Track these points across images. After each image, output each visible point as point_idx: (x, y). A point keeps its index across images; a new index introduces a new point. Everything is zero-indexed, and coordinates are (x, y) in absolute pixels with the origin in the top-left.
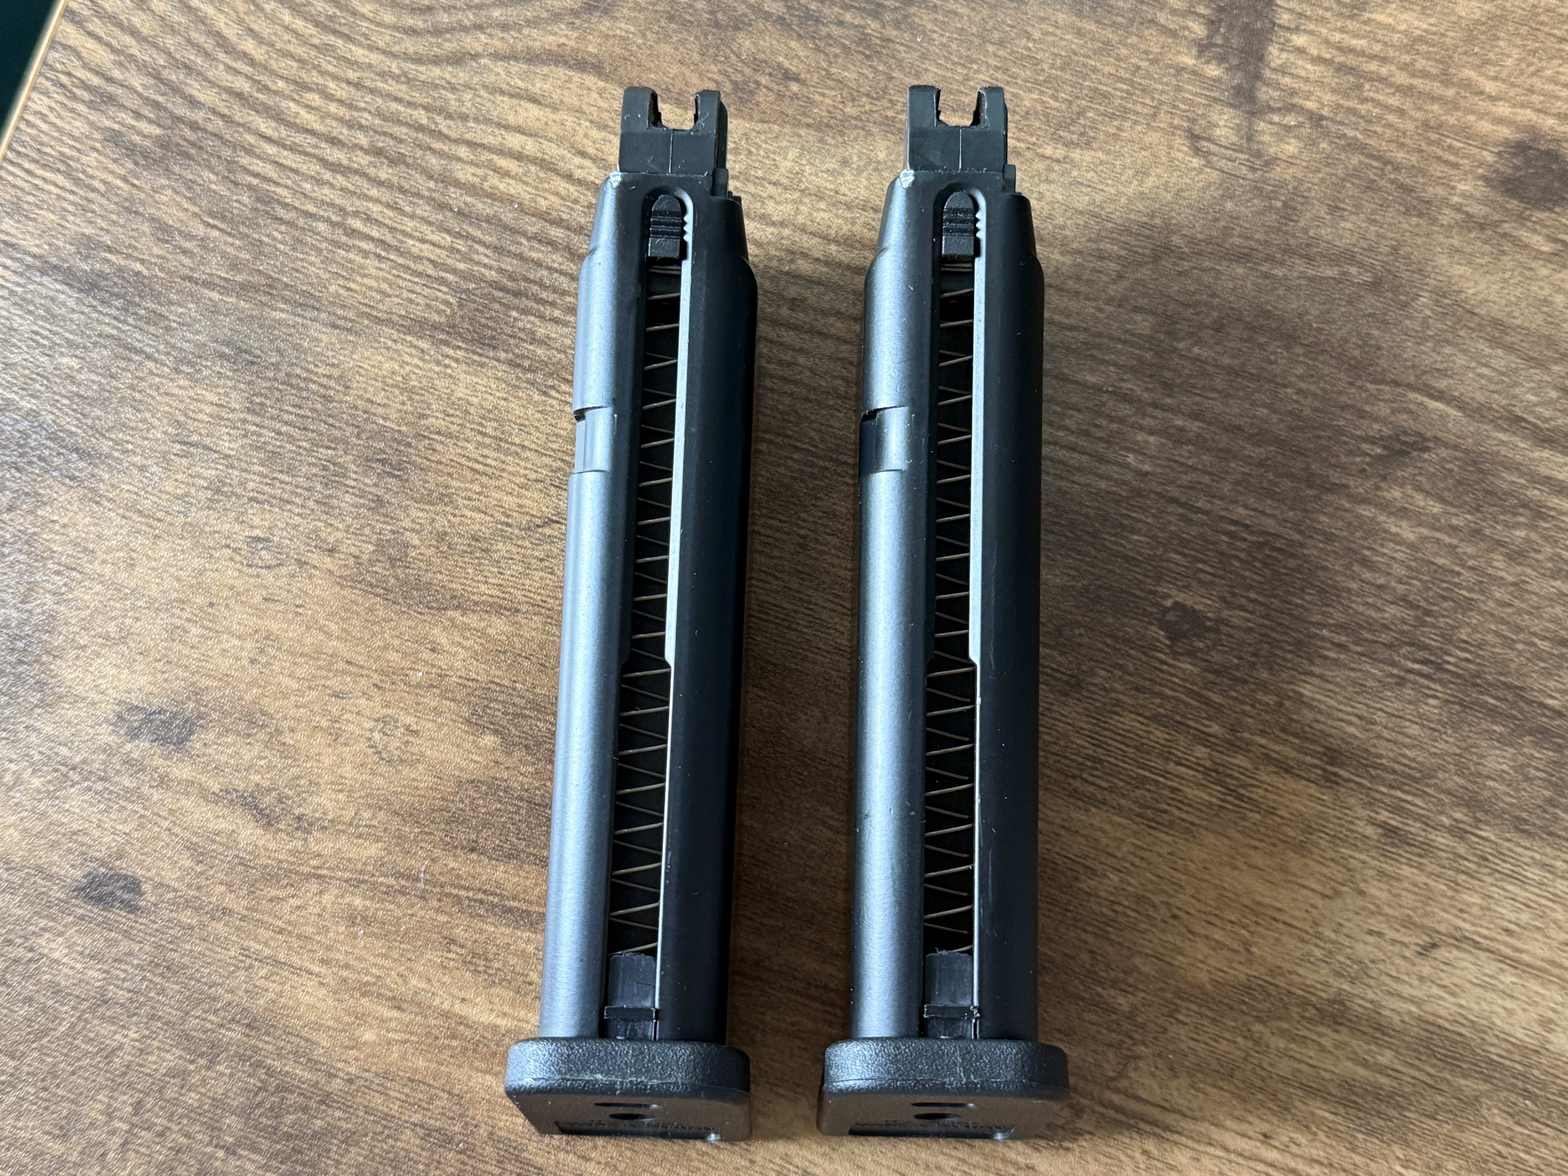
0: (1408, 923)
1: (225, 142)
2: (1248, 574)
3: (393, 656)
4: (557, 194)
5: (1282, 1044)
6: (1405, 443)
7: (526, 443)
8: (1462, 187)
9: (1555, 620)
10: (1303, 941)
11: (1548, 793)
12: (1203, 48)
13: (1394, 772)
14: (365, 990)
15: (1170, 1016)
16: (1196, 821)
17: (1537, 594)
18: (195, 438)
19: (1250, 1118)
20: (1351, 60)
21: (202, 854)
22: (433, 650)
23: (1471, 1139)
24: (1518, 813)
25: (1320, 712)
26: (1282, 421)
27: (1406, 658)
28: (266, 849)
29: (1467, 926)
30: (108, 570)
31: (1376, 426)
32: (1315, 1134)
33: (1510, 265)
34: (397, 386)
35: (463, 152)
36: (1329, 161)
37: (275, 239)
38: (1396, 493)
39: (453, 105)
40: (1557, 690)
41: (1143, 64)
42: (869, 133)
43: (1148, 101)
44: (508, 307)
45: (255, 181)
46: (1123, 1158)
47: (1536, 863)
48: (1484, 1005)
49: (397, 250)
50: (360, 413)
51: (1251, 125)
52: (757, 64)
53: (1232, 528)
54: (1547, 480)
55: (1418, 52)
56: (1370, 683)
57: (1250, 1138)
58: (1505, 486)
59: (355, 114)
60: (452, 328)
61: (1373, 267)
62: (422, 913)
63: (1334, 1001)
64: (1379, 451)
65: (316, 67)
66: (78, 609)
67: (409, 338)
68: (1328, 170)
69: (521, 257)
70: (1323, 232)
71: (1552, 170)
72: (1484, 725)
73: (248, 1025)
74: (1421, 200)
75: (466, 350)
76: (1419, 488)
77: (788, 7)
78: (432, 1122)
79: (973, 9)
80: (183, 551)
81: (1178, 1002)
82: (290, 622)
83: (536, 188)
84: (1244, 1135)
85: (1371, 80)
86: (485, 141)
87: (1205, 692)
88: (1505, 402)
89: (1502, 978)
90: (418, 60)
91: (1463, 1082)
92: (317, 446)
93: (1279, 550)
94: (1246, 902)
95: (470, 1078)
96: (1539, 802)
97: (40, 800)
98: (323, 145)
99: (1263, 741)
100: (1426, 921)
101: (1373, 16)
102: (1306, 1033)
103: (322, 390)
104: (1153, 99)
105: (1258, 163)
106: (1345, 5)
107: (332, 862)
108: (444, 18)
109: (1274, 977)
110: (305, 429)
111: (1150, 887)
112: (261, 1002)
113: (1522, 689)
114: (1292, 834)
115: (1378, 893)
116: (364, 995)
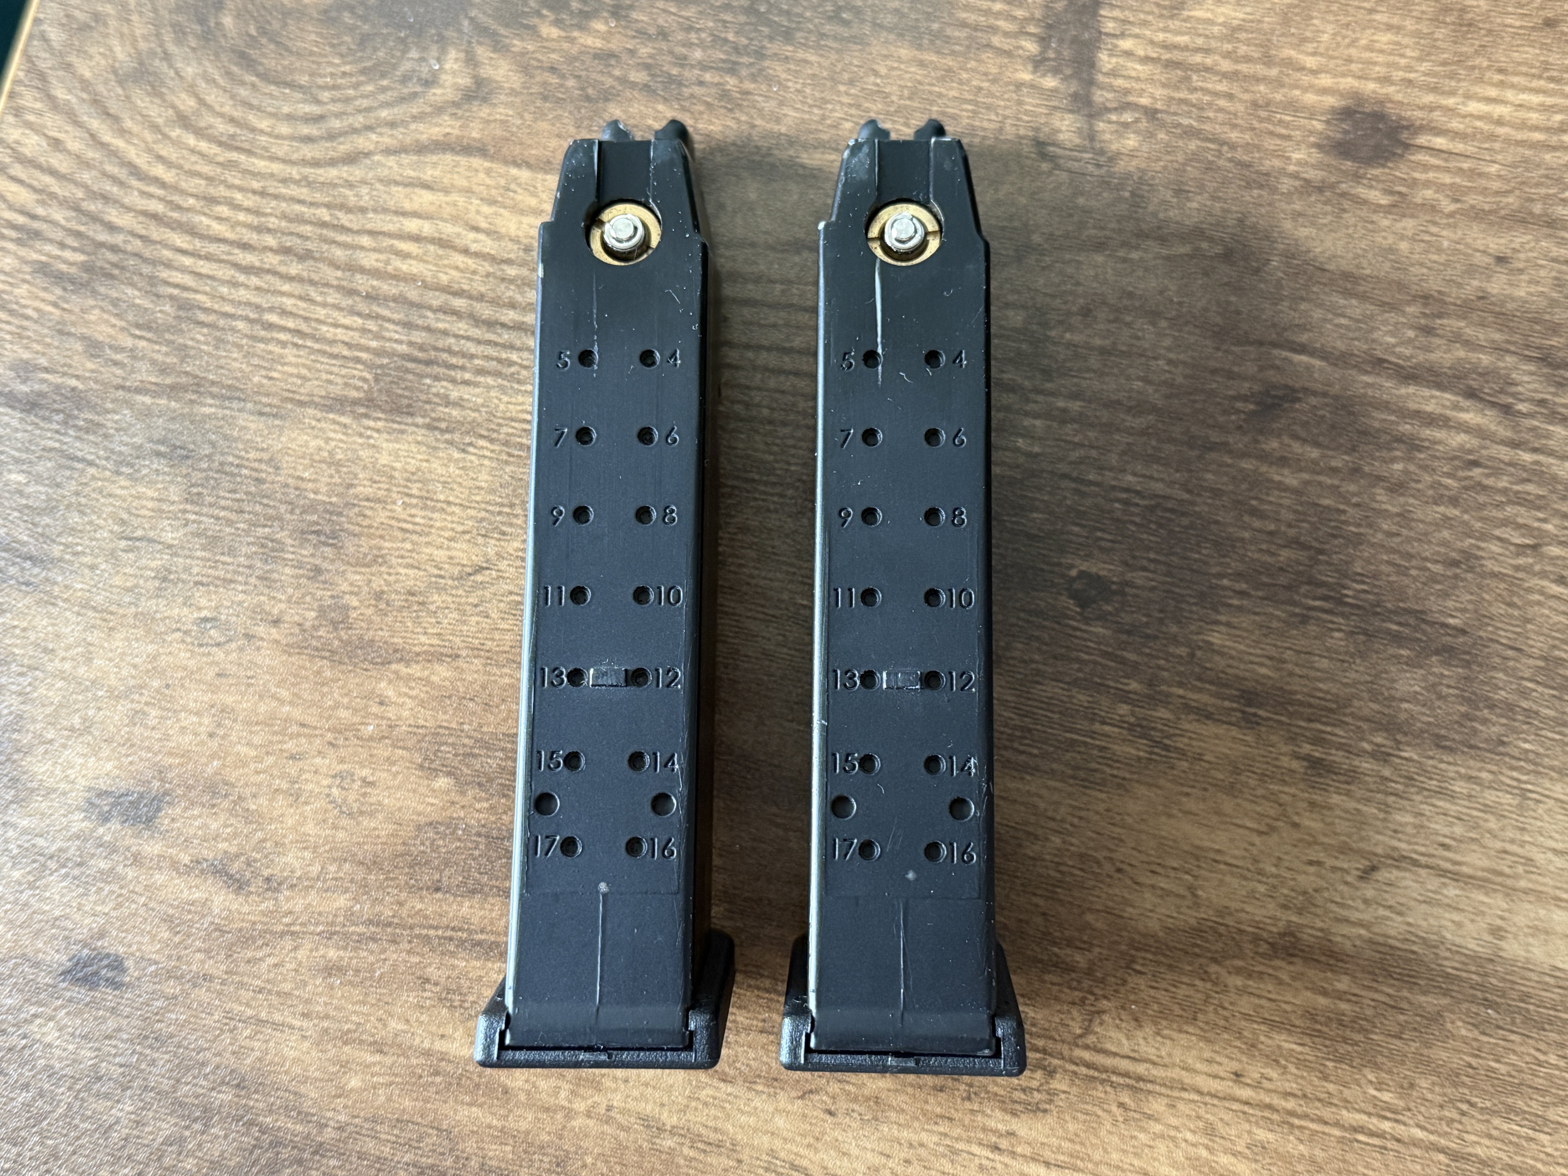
0: (1344, 849)
1: (145, 260)
2: (1145, 536)
3: (343, 714)
4: (457, 268)
5: (1239, 981)
6: (1275, 397)
7: (451, 499)
8: (1296, 156)
9: (1444, 543)
10: (1245, 878)
11: (1463, 709)
12: (1038, 63)
13: (1310, 705)
14: (346, 1038)
15: (1128, 967)
16: (1128, 776)
17: (1422, 521)
18: (139, 533)
19: (1218, 1059)
20: (1177, 56)
21: (178, 925)
22: (381, 703)
23: (1440, 1054)
24: (1437, 731)
25: (1232, 657)
26: (1156, 391)
27: (1306, 596)
28: (240, 913)
29: (1403, 846)
30: (67, 666)
31: (1247, 385)
32: (1285, 1067)
33: (1352, 221)
34: (324, 462)
35: (365, 241)
36: (1169, 149)
37: (198, 342)
38: (1274, 444)
39: (352, 200)
40: (1456, 609)
41: (985, 85)
43: (993, 117)
44: (421, 376)
45: (176, 292)
46: (1100, 1113)
47: (1462, 777)
48: (1432, 921)
49: (313, 337)
50: (292, 490)
51: (1091, 126)
53: (1124, 496)
54: (1417, 414)
55: (1238, 40)
56: (1275, 624)
57: (1222, 1079)
58: (1377, 425)
59: (263, 219)
60: (370, 402)
61: (1222, 240)
62: (395, 956)
63: (1285, 934)
64: (1252, 407)
65: (224, 182)
66: (43, 706)
67: (331, 416)
68: (1169, 158)
69: (428, 329)
70: (1171, 214)
71: (1379, 130)
72: (1391, 651)
73: (238, 1085)
74: (1259, 173)
75: (386, 420)
76: (1295, 437)
77: (653, 76)
78: (424, 1160)
79: (822, 56)
80: (137, 640)
81: (1133, 952)
82: (243, 694)
83: (436, 265)
84: (1215, 1077)
85: (1198, 71)
86: (385, 229)
87: (1119, 653)
88: (1365, 347)
89: (1445, 892)
90: (316, 163)
91: (1422, 998)
92: (254, 525)
93: (1172, 510)
94: (1186, 848)
95: (456, 1112)
96: (1456, 718)
97: (21, 892)
98: (236, 251)
99: (1181, 692)
100: (1362, 845)
101: (1192, 13)
102: (1262, 968)
103: (255, 474)
104: (997, 114)
105: (1102, 160)
106: (1165, 7)
107: (304, 918)
108: (336, 124)
109: (1223, 917)
110: (242, 512)
111: (1091, 844)
112: (248, 1061)
113: (1422, 612)
114: (1221, 777)
115: (1313, 824)
116: (346, 1043)
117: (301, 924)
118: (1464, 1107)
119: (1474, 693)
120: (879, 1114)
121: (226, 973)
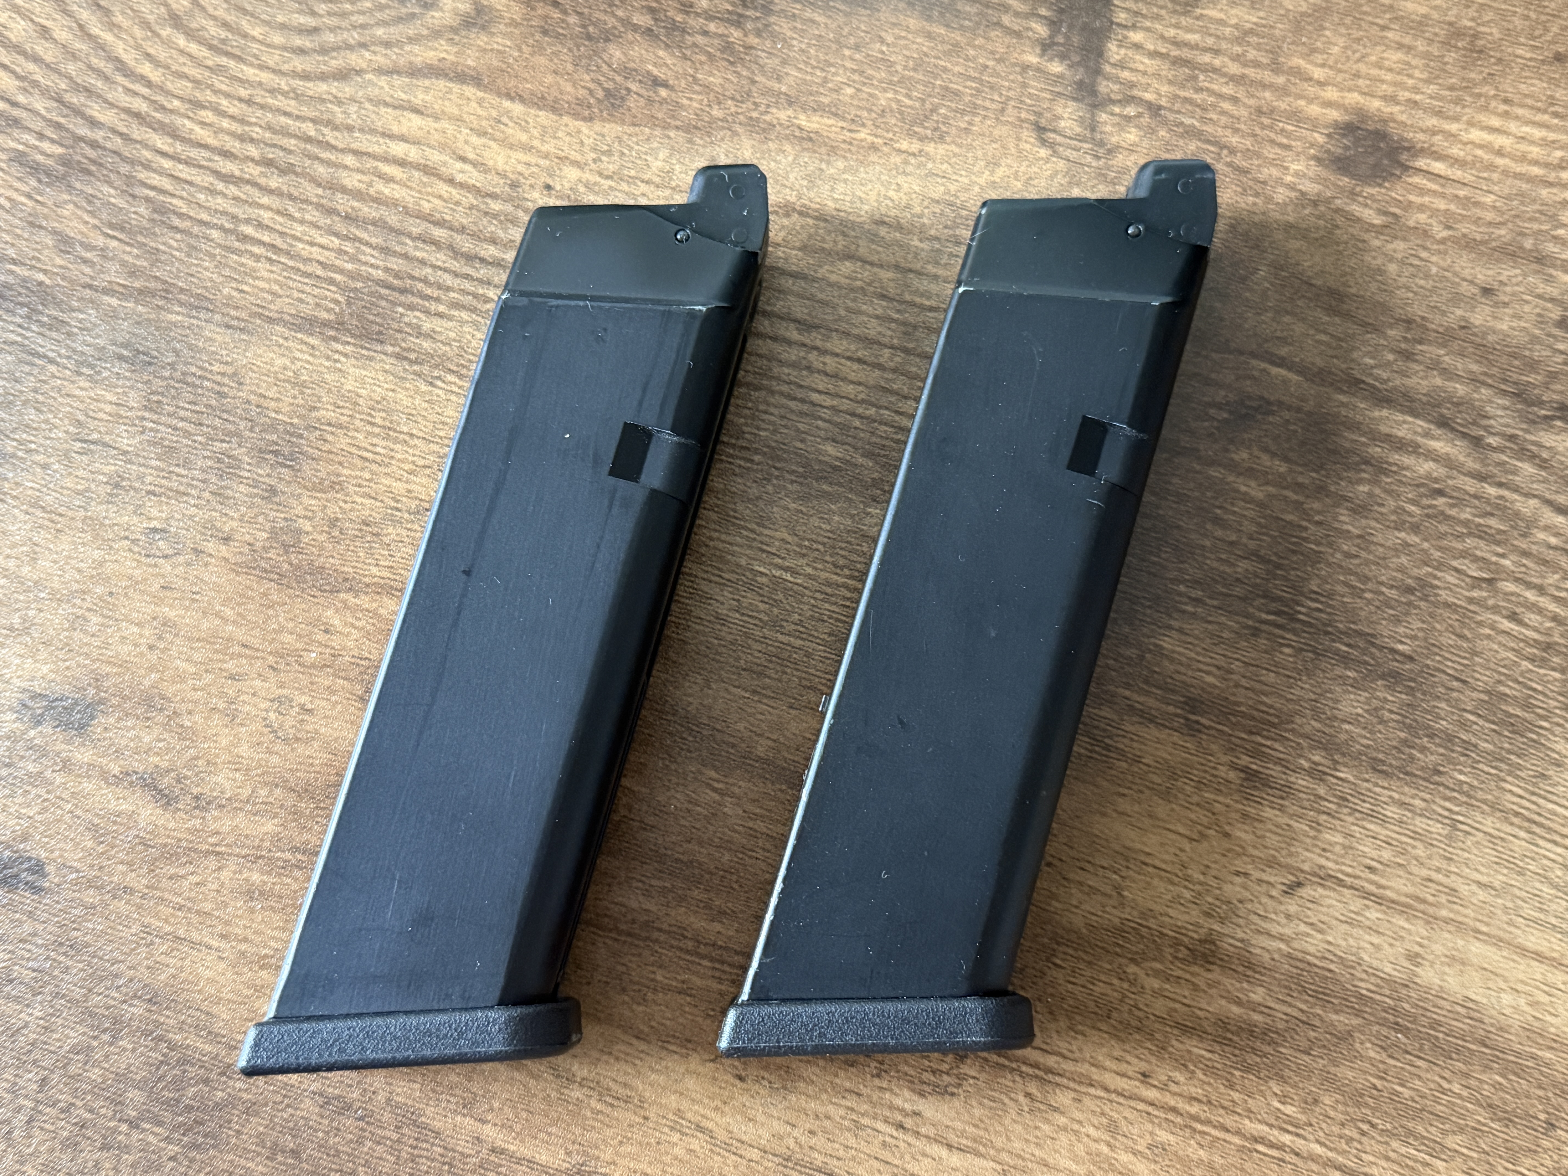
0: (1272, 863)
1: (124, 159)
3: (287, 638)
4: (440, 197)
5: (1156, 984)
6: (1250, 407)
7: (414, 432)
8: (1294, 167)
9: (1401, 569)
10: (1173, 883)
11: (1403, 735)
12: (1046, 47)
13: (1253, 718)
15: (1048, 960)
17: (1382, 545)
18: (95, 436)
19: (1129, 1058)
20: (1186, 53)
21: (102, 835)
22: (326, 631)
23: (1346, 1073)
24: (1375, 754)
25: (1180, 663)
27: (1260, 610)
28: (165, 829)
29: (1330, 865)
31: (1222, 393)
32: (1193, 1072)
33: (1344, 238)
34: (288, 381)
35: (349, 160)
36: (1169, 148)
37: (170, 247)
38: (1244, 454)
39: (340, 117)
41: (991, 63)
42: (735, 134)
43: (996, 97)
44: (394, 304)
45: (152, 194)
46: (1006, 1101)
47: (1395, 802)
48: (1351, 942)
49: (288, 253)
50: (253, 407)
51: (1093, 115)
52: (627, 72)
54: (1388, 438)
55: (1249, 44)
56: (1226, 634)
57: (1130, 1078)
58: (1347, 445)
59: (247, 128)
60: (340, 325)
63: (1205, 941)
64: (1225, 415)
65: (210, 87)
67: (299, 336)
69: (406, 256)
71: (1379, 149)
72: (1338, 671)
73: (150, 1000)
74: (1256, 180)
75: (354, 345)
76: (1266, 450)
77: (656, 20)
78: (331, 1090)
79: (830, 17)
80: (84, 544)
81: (1055, 946)
82: (187, 609)
83: (420, 192)
84: (1123, 1075)
85: (1206, 71)
86: (370, 150)
88: (1344, 366)
89: (1368, 914)
90: (306, 76)
91: (1334, 1017)
92: (212, 439)
94: (1116, 848)
96: (1394, 743)
98: (217, 158)
99: (1127, 693)
100: (1289, 860)
101: (1205, 12)
102: (1179, 973)
103: (217, 388)
104: (1001, 95)
105: (1102, 151)
107: (230, 840)
108: (330, 38)
109: (1146, 919)
110: (201, 424)
112: (162, 977)
113: (1372, 635)
114: (1159, 781)
115: (1243, 835)
116: (262, 968)
117: (227, 845)
118: (1365, 1127)
119: (1415, 721)
120: (789, 1084)
121: (147, 887)
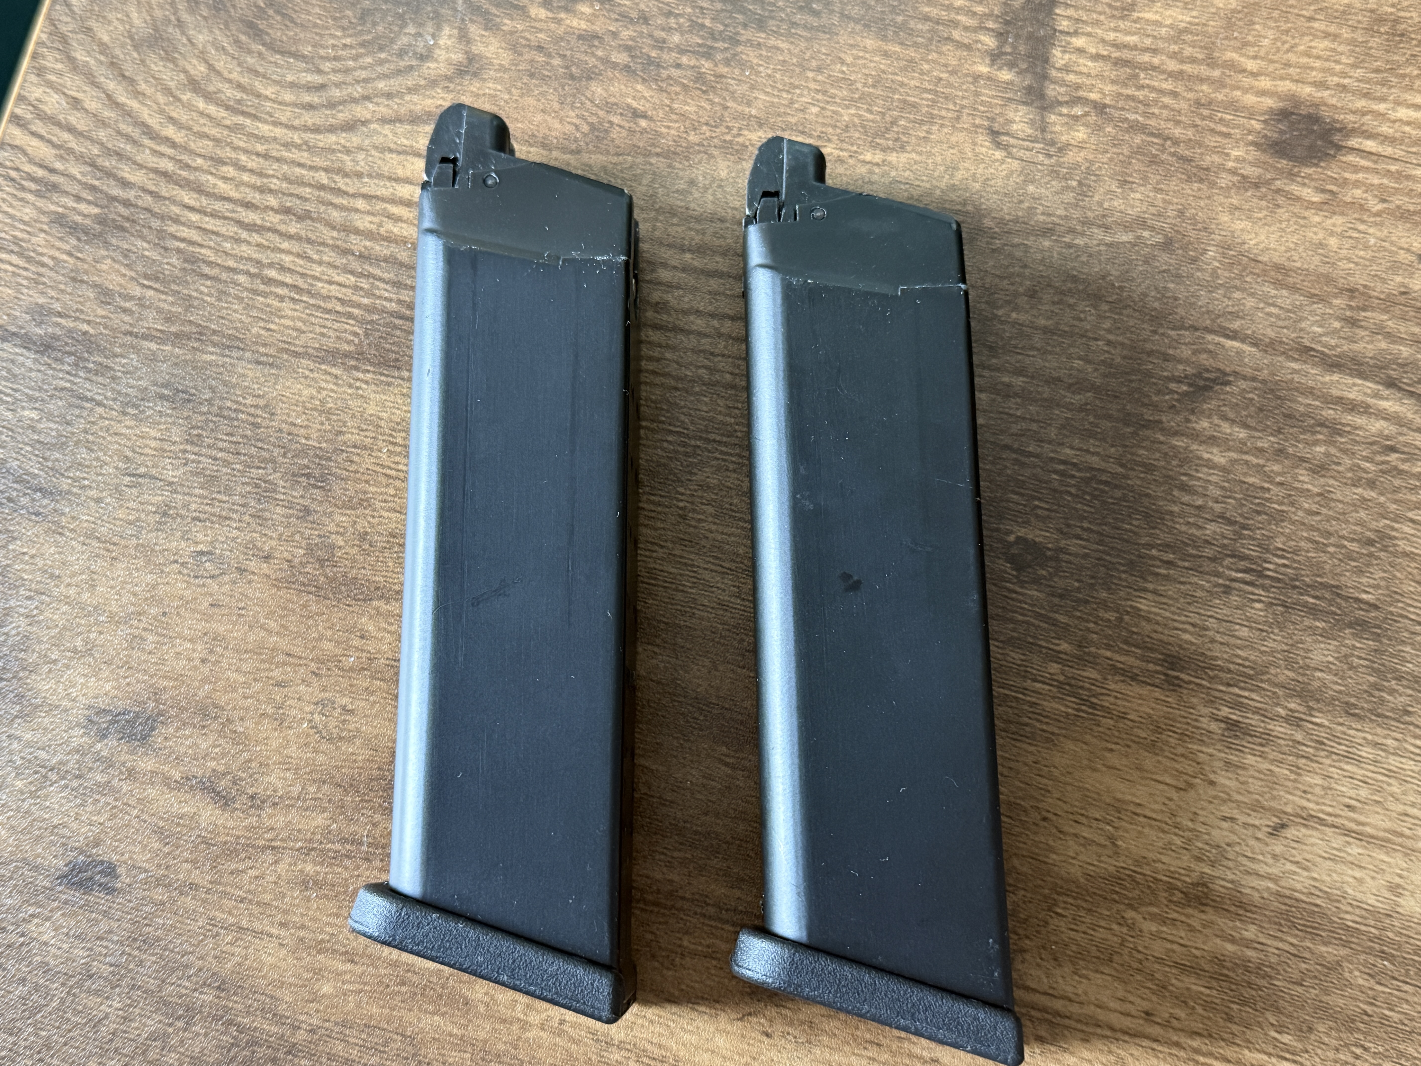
0: (1257, 807)
1: (155, 215)
2: (1079, 506)
3: (327, 645)
5: (1154, 927)
6: (1207, 379)
8: (1235, 153)
9: (1360, 523)
10: (1164, 831)
11: (1372, 679)
12: (995, 57)
13: (1230, 671)
14: (320, 948)
15: (1050, 910)
16: (1056, 731)
17: (1341, 502)
18: (142, 470)
19: (1131, 998)
20: (1126, 54)
21: (168, 837)
22: (362, 637)
23: (1337, 1001)
24: (1347, 699)
25: (1157, 623)
26: (1096, 370)
27: (1230, 568)
28: (225, 827)
29: (1311, 805)
30: (72, 592)
31: (1181, 367)
32: (1193, 1008)
33: (1285, 216)
34: (315, 409)
35: (360, 204)
36: (1116, 143)
37: (202, 293)
38: (1205, 424)
39: (349, 165)
40: (1369, 586)
41: (944, 76)
42: (711, 156)
43: (951, 106)
44: (408, 333)
45: (182, 245)
47: (1369, 743)
48: (1335, 877)
49: (309, 292)
50: (285, 435)
51: (1043, 118)
52: (609, 107)
53: (1062, 467)
54: (1340, 400)
55: (1184, 42)
56: (1199, 593)
57: (1134, 1017)
58: (1302, 409)
59: (265, 180)
60: (360, 355)
61: (1162, 229)
62: (368, 873)
63: (1198, 884)
64: (1185, 388)
65: (230, 144)
66: (48, 628)
67: (323, 367)
68: (1115, 150)
70: (1116, 204)
71: (1313, 131)
72: (1307, 622)
73: (219, 988)
74: (1199, 167)
75: (374, 372)
76: (1224, 418)
77: (633, 57)
79: (792, 43)
80: (137, 570)
81: (1056, 896)
82: (234, 624)
84: (1128, 1015)
85: (1146, 69)
86: (379, 193)
87: (1051, 615)
88: (1294, 335)
89: (1349, 850)
90: (316, 130)
91: (1324, 949)
92: (249, 467)
93: (1106, 483)
94: (1108, 801)
95: (419, 1019)
96: (1365, 687)
97: (23, 801)
98: (239, 209)
99: (1108, 654)
100: (1273, 804)
101: (1141, 15)
102: (1175, 915)
103: (250, 419)
104: (955, 104)
105: (1052, 150)
106: (1116, 8)
107: (284, 834)
108: (336, 93)
109: (1140, 866)
110: (238, 454)
111: (1020, 794)
112: (229, 965)
113: (1337, 587)
114: (1144, 735)
115: (1228, 782)
116: (319, 952)
117: (282, 840)
118: (1358, 1051)
119: (1383, 665)
120: (813, 1038)
121: (211, 883)
